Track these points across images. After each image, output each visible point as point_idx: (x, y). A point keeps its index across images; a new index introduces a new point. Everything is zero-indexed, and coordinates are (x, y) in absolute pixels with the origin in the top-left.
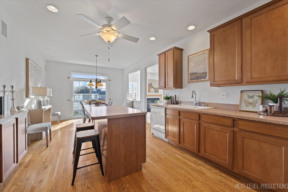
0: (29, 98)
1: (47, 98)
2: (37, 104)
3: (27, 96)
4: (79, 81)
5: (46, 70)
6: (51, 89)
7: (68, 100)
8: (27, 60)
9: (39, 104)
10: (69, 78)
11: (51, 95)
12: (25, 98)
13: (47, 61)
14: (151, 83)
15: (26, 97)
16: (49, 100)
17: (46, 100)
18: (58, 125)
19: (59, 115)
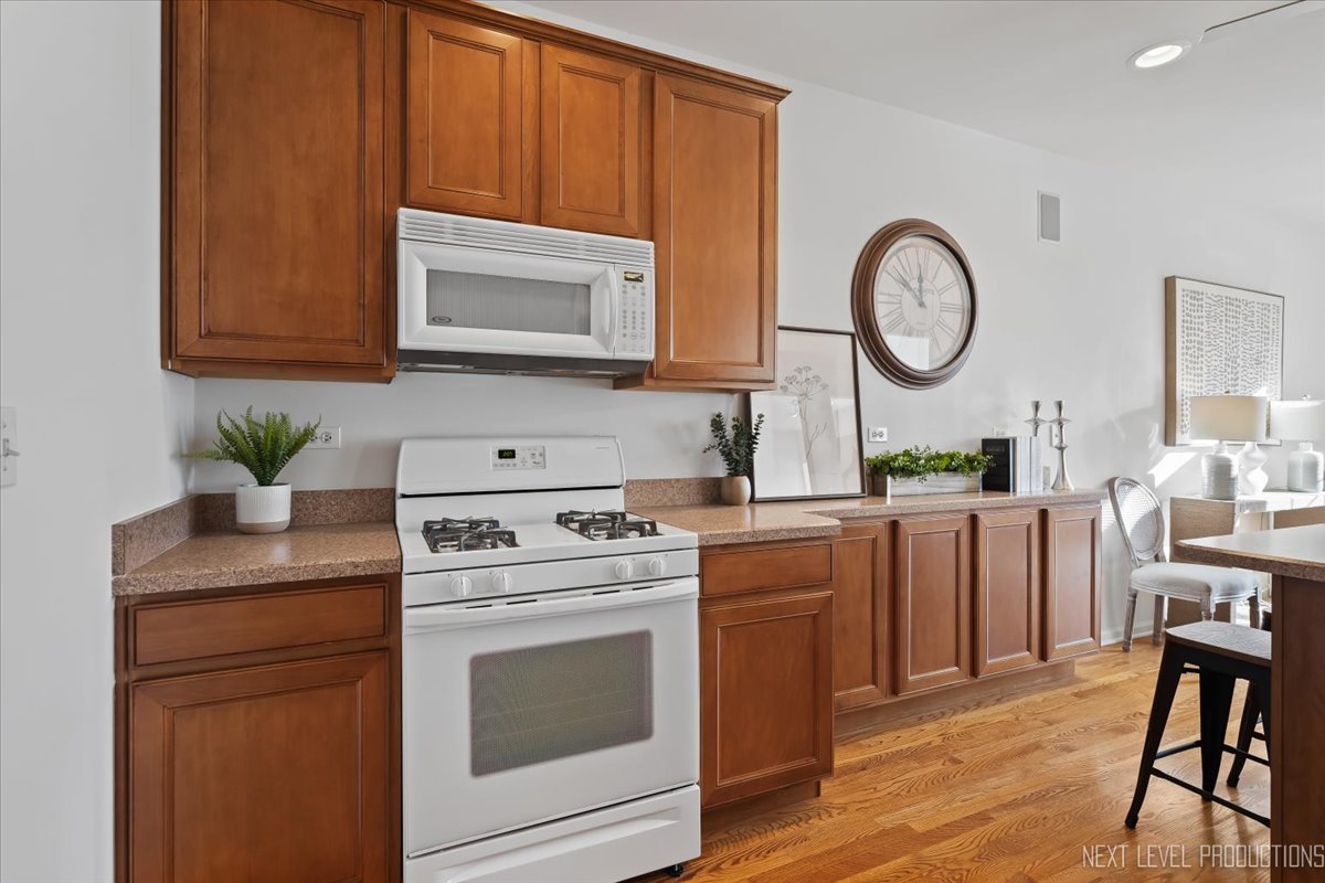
0: (1174, 445)
1: (1310, 451)
2: (1209, 478)
3: (1169, 438)
8: (1169, 284)
9: (1222, 475)
12: (1161, 445)
15: (1166, 443)
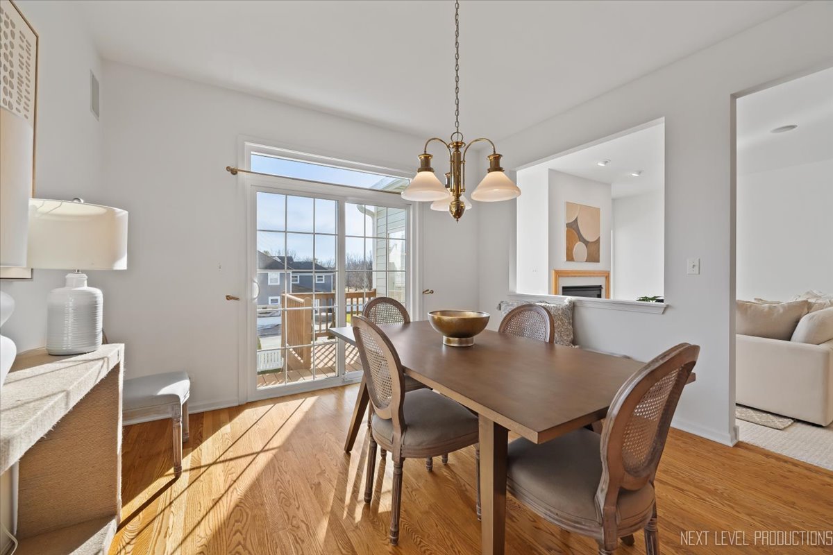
1: (86, 288)
4: (287, 192)
5: (95, 108)
6: (123, 214)
7: (228, 298)
10: (234, 172)
11: (115, 258)
13: (106, 61)
14: (576, 220)
16: (100, 300)
17: (71, 303)
18: (177, 476)
19: (182, 401)
